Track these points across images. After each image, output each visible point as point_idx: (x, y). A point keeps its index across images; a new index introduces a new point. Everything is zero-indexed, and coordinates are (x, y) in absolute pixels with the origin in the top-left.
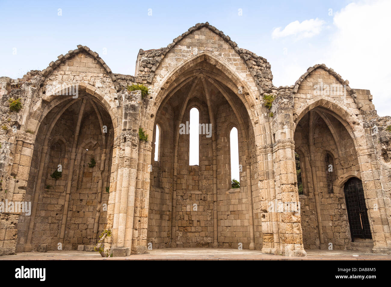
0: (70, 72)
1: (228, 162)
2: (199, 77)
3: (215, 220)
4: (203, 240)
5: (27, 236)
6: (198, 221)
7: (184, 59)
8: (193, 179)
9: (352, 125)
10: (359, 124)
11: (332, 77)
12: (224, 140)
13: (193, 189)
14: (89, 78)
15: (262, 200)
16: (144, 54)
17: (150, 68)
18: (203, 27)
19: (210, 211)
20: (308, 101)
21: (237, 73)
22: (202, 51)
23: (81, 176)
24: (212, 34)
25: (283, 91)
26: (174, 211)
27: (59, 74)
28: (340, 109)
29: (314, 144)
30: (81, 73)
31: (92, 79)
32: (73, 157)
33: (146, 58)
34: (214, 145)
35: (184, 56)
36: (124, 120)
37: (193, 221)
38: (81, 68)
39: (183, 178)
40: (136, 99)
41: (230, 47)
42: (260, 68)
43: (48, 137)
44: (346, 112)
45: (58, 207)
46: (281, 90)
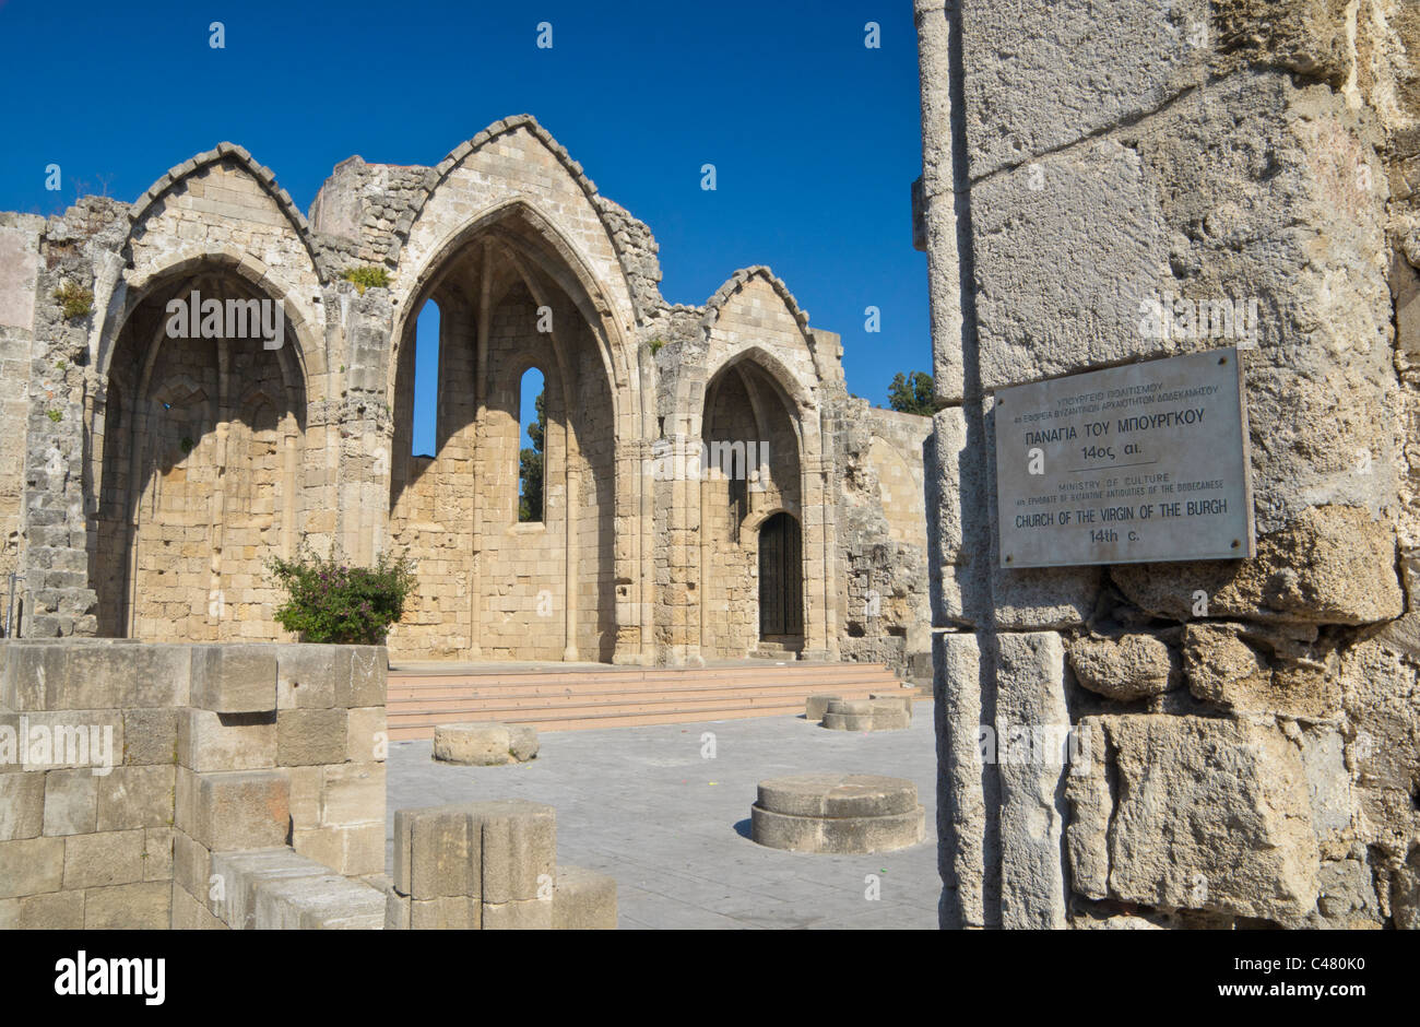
0: (195, 215)
1: (513, 456)
3: (476, 596)
4: (445, 642)
6: (434, 599)
7: (475, 207)
8: (420, 493)
9: (801, 407)
10: (813, 408)
14: (246, 236)
15: (623, 557)
17: (392, 221)
19: (463, 575)
20: (729, 347)
21: (592, 262)
22: (516, 193)
24: (539, 149)
25: (682, 317)
27: (167, 217)
28: (786, 373)
29: (713, 430)
30: (227, 220)
31: (255, 239)
36: (355, 366)
37: (421, 597)
38: (225, 205)
40: (381, 312)
44: (795, 380)
46: (680, 314)
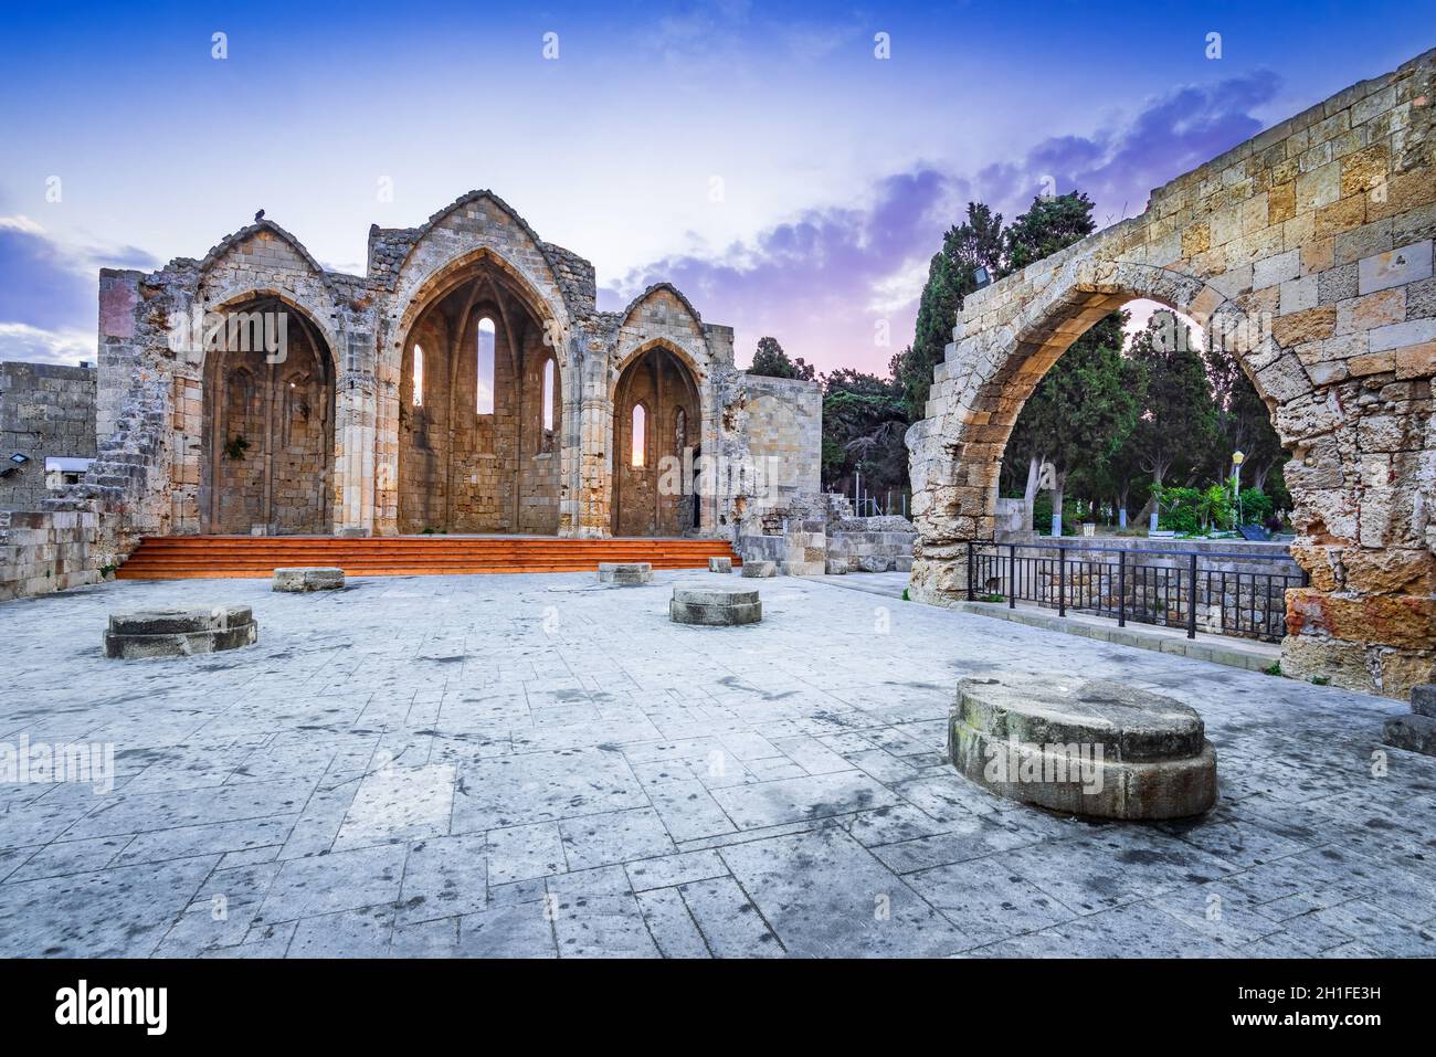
0: (247, 266)
1: (538, 412)
2: (483, 277)
3: (516, 497)
5: (211, 514)
6: (489, 498)
8: (483, 436)
9: (697, 377)
10: (706, 378)
11: (680, 304)
12: (534, 378)
13: (484, 450)
14: (283, 278)
15: (563, 472)
16: (379, 235)
17: (391, 265)
18: (482, 196)
19: (508, 484)
20: (640, 338)
21: (538, 286)
22: (481, 243)
23: (287, 427)
24: (498, 212)
26: (451, 483)
27: (229, 268)
28: (685, 354)
30: (269, 269)
31: (289, 280)
32: (269, 396)
33: (382, 246)
34: (517, 385)
35: (448, 247)
36: (348, 356)
37: (481, 497)
38: (266, 258)
39: (466, 433)
41: (528, 238)
42: (576, 277)
43: (220, 364)
44: (692, 359)
45: (254, 474)
46: (605, 318)
